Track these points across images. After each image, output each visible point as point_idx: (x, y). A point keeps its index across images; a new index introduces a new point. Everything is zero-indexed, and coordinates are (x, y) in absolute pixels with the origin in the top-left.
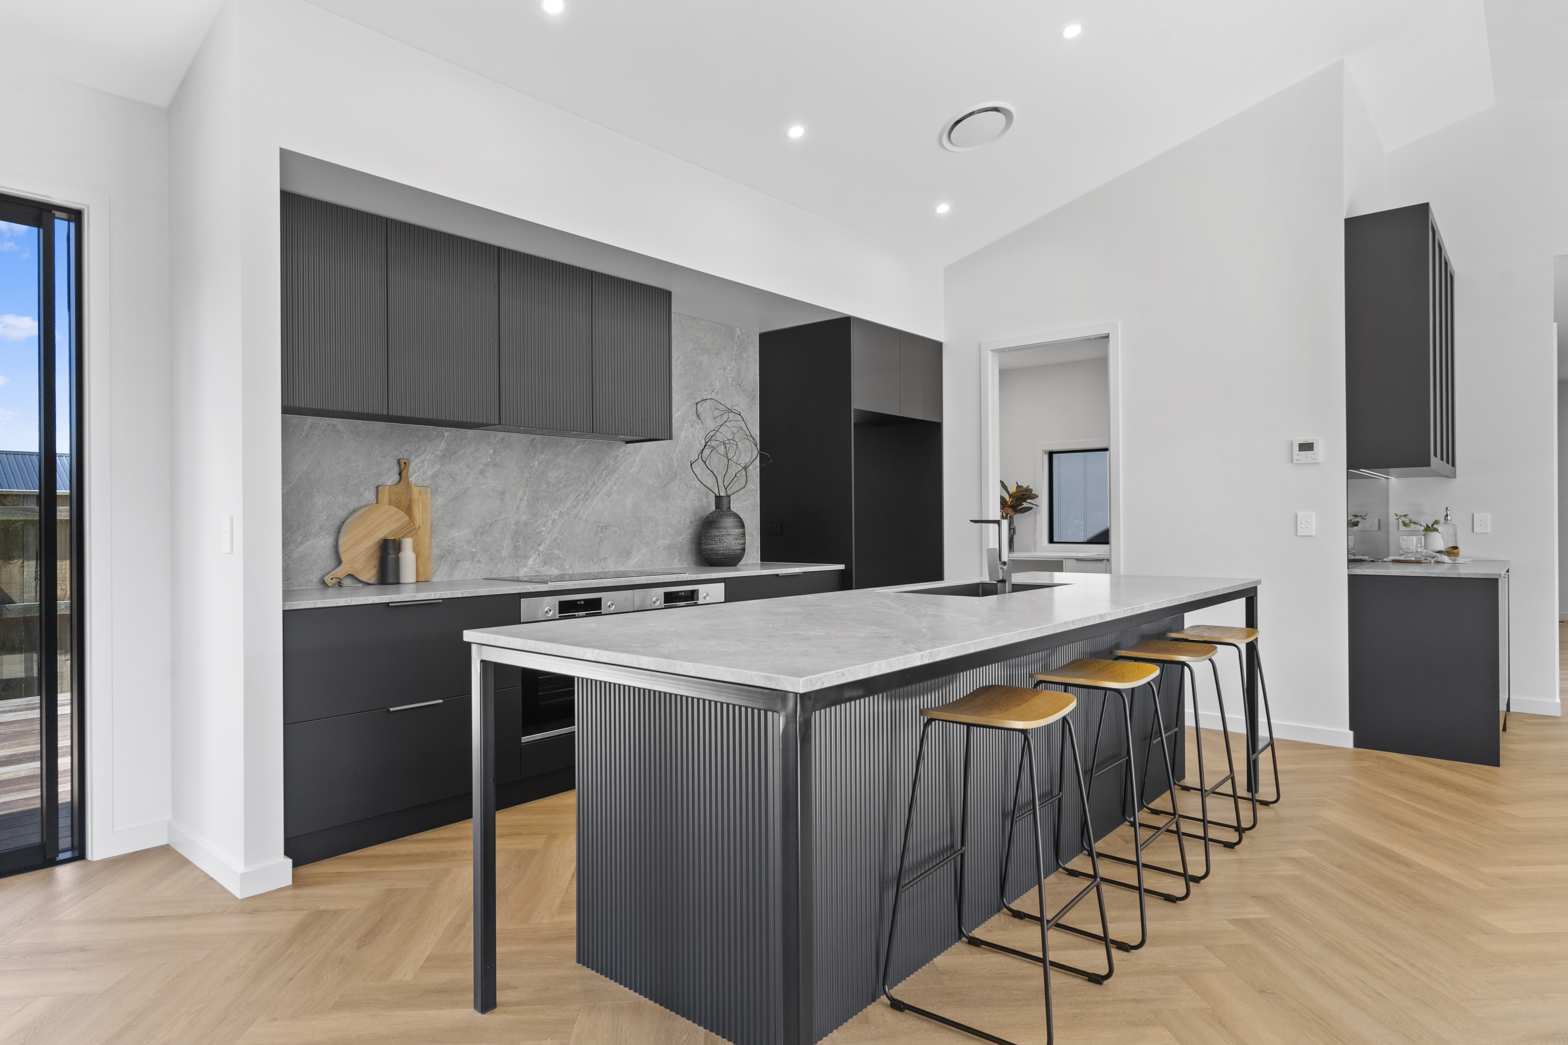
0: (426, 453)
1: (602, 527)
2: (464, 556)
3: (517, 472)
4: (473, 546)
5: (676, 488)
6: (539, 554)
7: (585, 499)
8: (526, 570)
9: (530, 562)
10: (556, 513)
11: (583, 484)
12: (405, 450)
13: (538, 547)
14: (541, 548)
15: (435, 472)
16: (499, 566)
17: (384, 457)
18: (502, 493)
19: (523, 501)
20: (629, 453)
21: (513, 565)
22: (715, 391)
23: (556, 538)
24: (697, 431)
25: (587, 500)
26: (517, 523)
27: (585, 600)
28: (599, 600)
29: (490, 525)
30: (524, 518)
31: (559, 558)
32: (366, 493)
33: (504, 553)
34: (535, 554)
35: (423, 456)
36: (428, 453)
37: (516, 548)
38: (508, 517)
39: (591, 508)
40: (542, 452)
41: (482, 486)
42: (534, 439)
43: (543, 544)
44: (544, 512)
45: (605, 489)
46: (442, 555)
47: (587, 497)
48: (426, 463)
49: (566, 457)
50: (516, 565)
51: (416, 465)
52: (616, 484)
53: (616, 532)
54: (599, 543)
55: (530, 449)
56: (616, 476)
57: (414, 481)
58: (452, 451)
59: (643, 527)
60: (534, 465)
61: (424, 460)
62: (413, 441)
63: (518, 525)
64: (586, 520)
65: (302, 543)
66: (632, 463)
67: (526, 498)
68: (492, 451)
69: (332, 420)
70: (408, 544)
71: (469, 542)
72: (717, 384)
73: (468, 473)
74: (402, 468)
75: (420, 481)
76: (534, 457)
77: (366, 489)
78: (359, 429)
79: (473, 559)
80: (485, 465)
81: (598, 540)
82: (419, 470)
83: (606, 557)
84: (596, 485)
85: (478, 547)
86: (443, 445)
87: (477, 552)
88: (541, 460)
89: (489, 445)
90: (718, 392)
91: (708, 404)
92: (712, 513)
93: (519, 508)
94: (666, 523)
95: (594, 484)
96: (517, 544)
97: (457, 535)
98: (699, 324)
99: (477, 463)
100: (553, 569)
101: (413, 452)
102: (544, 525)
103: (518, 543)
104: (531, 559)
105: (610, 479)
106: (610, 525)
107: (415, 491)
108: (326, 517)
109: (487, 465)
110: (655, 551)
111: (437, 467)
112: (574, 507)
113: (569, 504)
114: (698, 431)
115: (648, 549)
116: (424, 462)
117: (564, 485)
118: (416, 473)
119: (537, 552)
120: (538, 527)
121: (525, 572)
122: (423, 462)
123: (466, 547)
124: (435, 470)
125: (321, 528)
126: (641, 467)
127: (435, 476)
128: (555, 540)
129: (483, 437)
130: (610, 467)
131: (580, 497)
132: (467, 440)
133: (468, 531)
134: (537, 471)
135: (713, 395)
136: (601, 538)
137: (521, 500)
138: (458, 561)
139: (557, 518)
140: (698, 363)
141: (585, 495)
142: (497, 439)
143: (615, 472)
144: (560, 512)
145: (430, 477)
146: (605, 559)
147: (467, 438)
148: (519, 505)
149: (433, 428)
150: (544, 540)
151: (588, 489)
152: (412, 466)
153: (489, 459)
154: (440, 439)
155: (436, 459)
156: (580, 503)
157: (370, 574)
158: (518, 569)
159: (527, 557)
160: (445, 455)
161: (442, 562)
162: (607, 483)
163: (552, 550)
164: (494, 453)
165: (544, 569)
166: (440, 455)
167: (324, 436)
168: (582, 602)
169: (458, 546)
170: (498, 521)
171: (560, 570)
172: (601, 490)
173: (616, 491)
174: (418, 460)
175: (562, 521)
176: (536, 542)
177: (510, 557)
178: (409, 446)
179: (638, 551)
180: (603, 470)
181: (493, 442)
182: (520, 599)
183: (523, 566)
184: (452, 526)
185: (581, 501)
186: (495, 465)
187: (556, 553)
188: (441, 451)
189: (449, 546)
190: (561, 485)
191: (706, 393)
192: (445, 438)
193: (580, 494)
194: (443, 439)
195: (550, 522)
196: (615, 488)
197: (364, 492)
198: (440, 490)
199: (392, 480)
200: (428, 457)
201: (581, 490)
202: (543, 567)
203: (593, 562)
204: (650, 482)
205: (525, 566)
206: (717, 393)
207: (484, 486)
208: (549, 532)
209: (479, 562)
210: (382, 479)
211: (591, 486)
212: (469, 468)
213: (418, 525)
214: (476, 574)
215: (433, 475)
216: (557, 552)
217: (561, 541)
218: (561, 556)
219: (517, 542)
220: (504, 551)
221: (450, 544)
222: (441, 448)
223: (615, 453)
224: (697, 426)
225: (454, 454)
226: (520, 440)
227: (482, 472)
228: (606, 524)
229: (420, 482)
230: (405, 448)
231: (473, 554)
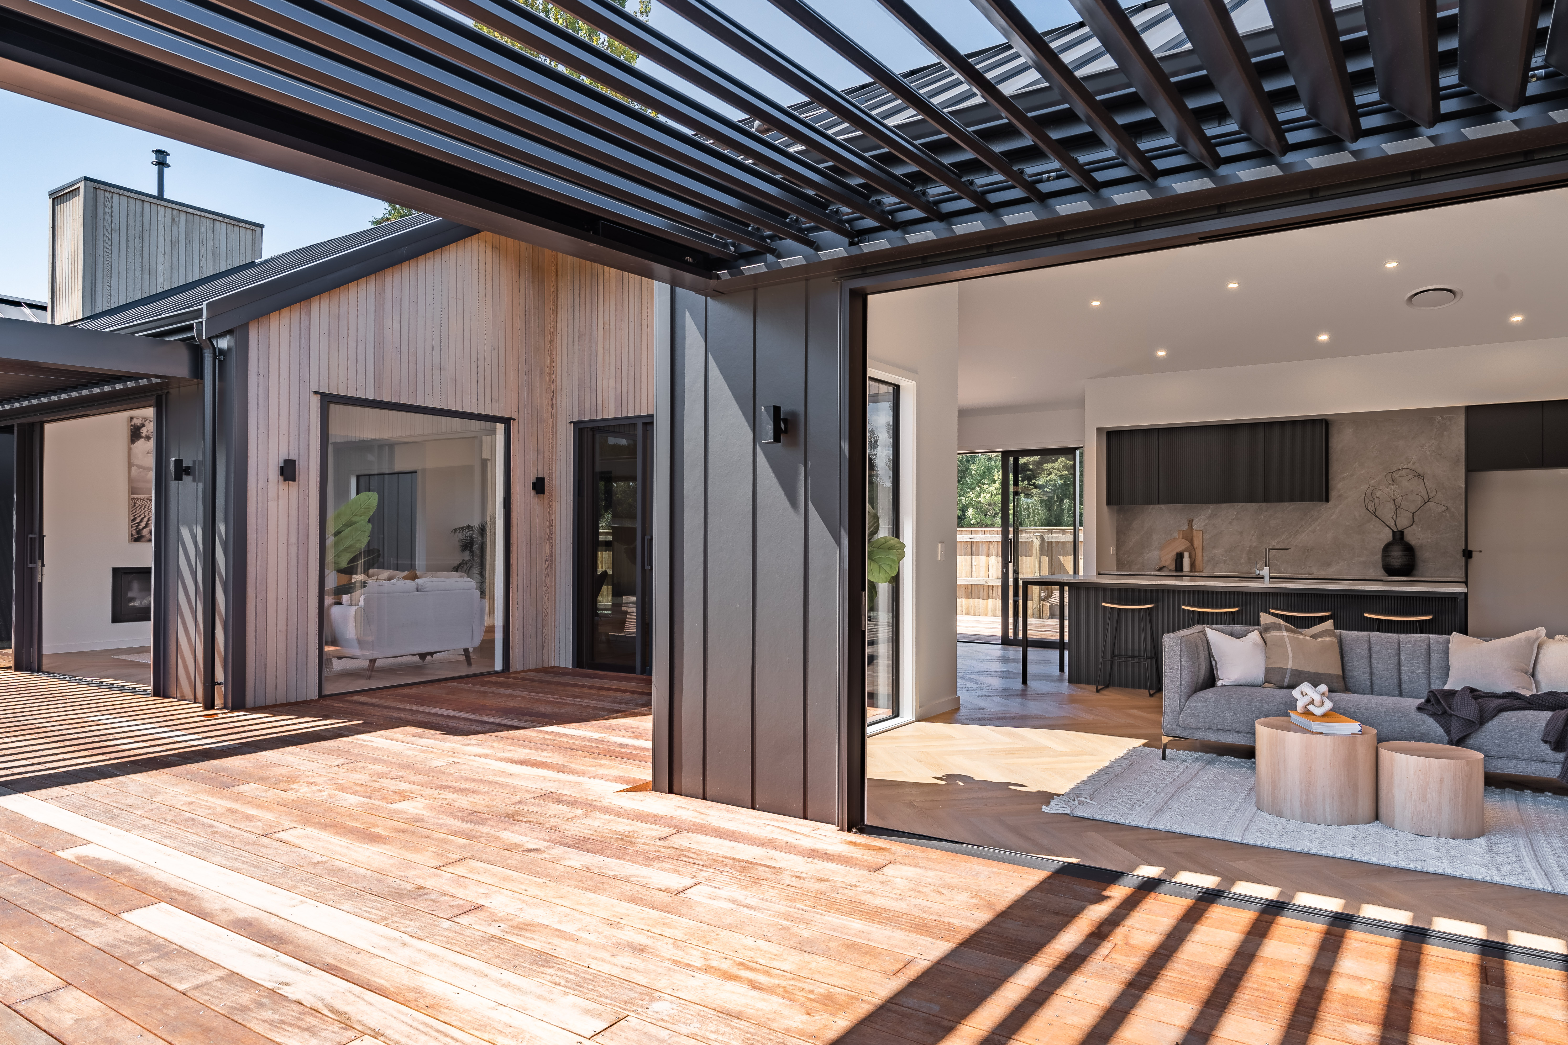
0: (1202, 515)
3: (1251, 522)
5: (1372, 527)
11: (1295, 526)
12: (1192, 515)
17: (1183, 519)
18: (1241, 533)
20: (1330, 508)
22: (1411, 463)
26: (1250, 547)
30: (1255, 544)
32: (1174, 534)
33: (1243, 561)
35: (1200, 517)
40: (1266, 511)
41: (1230, 529)
42: (1262, 505)
45: (1310, 529)
46: (1209, 560)
47: (1297, 533)
49: (1283, 513)
51: (1197, 521)
56: (1319, 521)
58: (1214, 514)
61: (1201, 519)
62: (1195, 511)
64: (1296, 546)
70: (1187, 555)
71: (1223, 555)
72: (1414, 457)
73: (1223, 524)
74: (1190, 522)
76: (1261, 514)
77: (1174, 532)
78: (1173, 508)
80: (1233, 519)
81: (1305, 556)
82: (1198, 523)
83: (1311, 566)
85: (1228, 558)
86: (1210, 512)
88: (1266, 516)
89: (1235, 510)
90: (1415, 462)
91: (1404, 472)
92: (1392, 543)
94: (1361, 548)
95: (1302, 526)
97: (1216, 552)
99: (1228, 519)
101: (1195, 516)
105: (1314, 523)
106: (1314, 549)
107: (1195, 532)
110: (1352, 565)
111: (1207, 521)
112: (1288, 539)
113: (1284, 537)
115: (1345, 563)
117: (1281, 527)
123: (1221, 557)
124: (1206, 523)
127: (1206, 525)
129: (1231, 506)
131: (1292, 534)
132: (1223, 508)
134: (1263, 521)
141: (1295, 532)
142: (1239, 507)
143: (1318, 519)
145: (1203, 525)
149: (1206, 504)
151: (1298, 529)
152: (1194, 522)
153: (1234, 517)
154: (1209, 509)
155: (1207, 518)
156: (1292, 537)
157: (1173, 567)
160: (1211, 516)
161: (1209, 564)
162: (1312, 526)
164: (1237, 514)
166: (1209, 516)
167: (1157, 511)
169: (1217, 557)
170: (1239, 545)
172: (1308, 529)
173: (1319, 530)
174: (1197, 519)
177: (1246, 563)
178: (1194, 513)
179: (1337, 564)
180: (1309, 518)
181: (1237, 508)
184: (1214, 547)
186: (1238, 519)
188: (1209, 514)
189: (1212, 556)
190: (1279, 528)
191: (1402, 465)
192: (1212, 508)
196: (1318, 528)
198: (1207, 532)
199: (1186, 527)
200: (1202, 517)
201: (1293, 530)
203: (1301, 568)
204: (1348, 524)
206: (1414, 464)
207: (1232, 529)
210: (1182, 528)
212: (1224, 521)
213: (1195, 548)
216: (1276, 562)
217: (1278, 556)
218: (1278, 564)
219: (1250, 556)
225: (1216, 515)
226: (1253, 506)
227: (1230, 523)
228: (1311, 548)
229: (1198, 529)
231: (1225, 561)
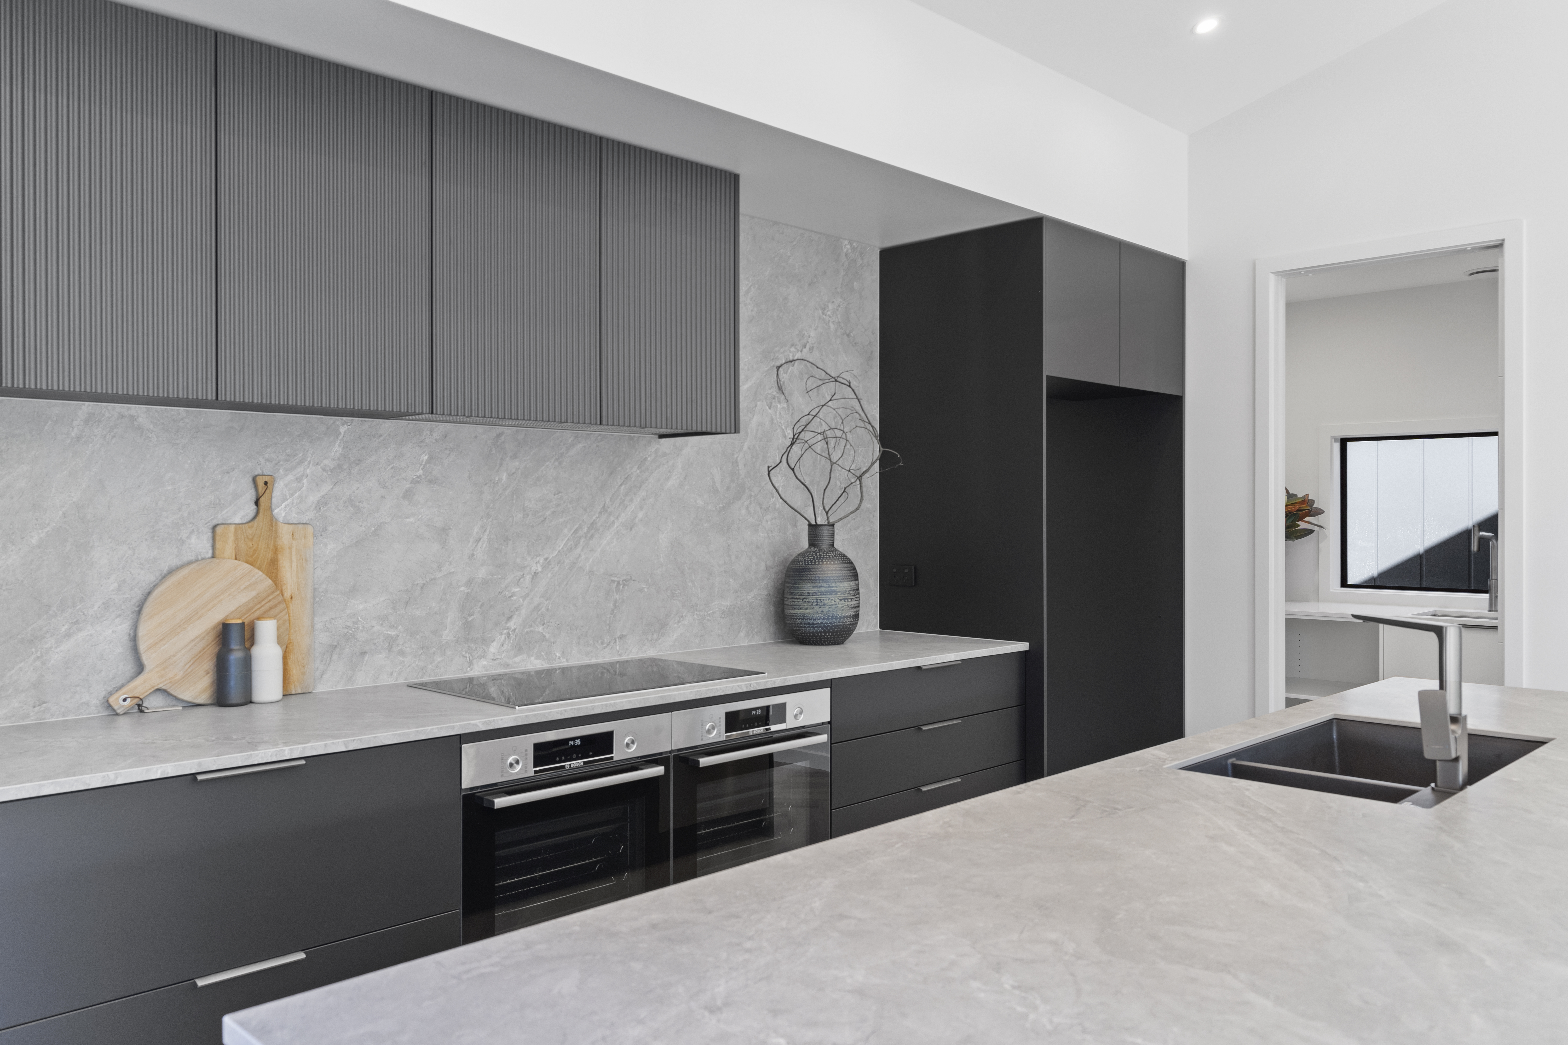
0: (306, 463)
1: (618, 583)
2: (375, 644)
3: (472, 493)
4: (392, 626)
5: (744, 511)
6: (508, 634)
7: (589, 535)
8: (485, 663)
9: (493, 649)
10: (538, 562)
11: (585, 510)
12: (267, 460)
13: (506, 623)
14: (512, 624)
15: (323, 497)
16: (438, 659)
17: (228, 473)
18: (444, 530)
19: (480, 543)
20: (665, 455)
21: (463, 656)
22: (808, 346)
23: (539, 605)
24: (778, 414)
25: (592, 537)
26: (470, 582)
27: (582, 738)
28: (609, 736)
29: (422, 588)
30: (482, 573)
31: (543, 638)
32: (193, 540)
33: (447, 635)
34: (501, 634)
35: (300, 469)
36: (309, 463)
37: (468, 626)
38: (453, 572)
39: (599, 550)
40: (515, 457)
41: (408, 520)
42: (501, 434)
43: (515, 617)
44: (518, 560)
45: (623, 518)
46: (335, 644)
47: (593, 531)
48: (305, 481)
49: (557, 463)
50: (467, 655)
51: (286, 485)
52: (641, 509)
53: (641, 590)
54: (613, 610)
55: (494, 452)
57: (283, 515)
58: (352, 459)
59: (688, 580)
60: (500, 480)
61: (302, 475)
62: (282, 442)
63: (472, 585)
64: (591, 572)
65: (68, 635)
66: (669, 472)
67: (485, 537)
68: (426, 457)
69: (129, 409)
70: (267, 630)
71: (383, 619)
72: (812, 334)
73: (383, 497)
74: (261, 491)
75: (294, 515)
76: (501, 465)
77: (192, 532)
78: (181, 424)
79: (390, 649)
80: (413, 482)
81: (611, 605)
82: (292, 495)
83: (624, 633)
84: (609, 510)
85: (400, 627)
86: (337, 449)
87: (398, 636)
88: (513, 471)
89: (421, 447)
90: (813, 347)
91: (796, 368)
92: (802, 554)
93: (473, 555)
94: (725, 572)
95: (605, 508)
96: (470, 619)
97: (361, 607)
98: (783, 233)
99: (398, 480)
100: (532, 658)
101: (281, 463)
102: (518, 584)
103: (472, 617)
104: (494, 644)
105: (631, 500)
106: (631, 579)
107: (285, 532)
108: (116, 585)
109: (416, 481)
110: (708, 620)
111: (326, 488)
112: (570, 550)
113: (561, 544)
114: (780, 414)
115: (695, 616)
116: (301, 480)
117: (554, 512)
118: (287, 499)
119: (505, 631)
120: (506, 587)
121: (484, 667)
122: (299, 480)
123: (377, 628)
124: (323, 494)
125: (106, 606)
126: (685, 478)
127: (321, 504)
128: (537, 608)
129: (410, 433)
130: (633, 479)
131: (580, 533)
132: (382, 438)
133: (382, 599)
134: (505, 489)
135: (805, 354)
136: (616, 601)
137: (478, 540)
138: (365, 653)
139: (540, 569)
140: (781, 300)
141: (589, 529)
142: (436, 435)
143: (640, 487)
144: (546, 559)
145: (314, 506)
146: (622, 637)
147: (380, 436)
148: (473, 550)
149: (318, 419)
150: (517, 609)
151: (594, 518)
152: (279, 489)
153: (421, 472)
154: (332, 438)
155: (325, 474)
156: (581, 543)
157: (198, 686)
158: (471, 663)
159: (486, 641)
160: (340, 467)
161: (335, 657)
162: (626, 507)
163: (531, 626)
164: (429, 461)
165: (517, 659)
166: (332, 467)
167: (113, 437)
168: (578, 742)
169: (363, 627)
170: (435, 579)
171: (544, 660)
172: (617, 518)
173: (641, 520)
174: (290, 477)
175: (550, 575)
176: (503, 614)
177: (457, 642)
178: (275, 452)
179: (679, 622)
180: (621, 485)
181: (427, 441)
182: (461, 744)
183: (480, 657)
184: (353, 591)
185: (583, 540)
186: (430, 482)
187: (538, 632)
188: (333, 460)
189: (347, 627)
190: (548, 513)
191: (793, 349)
192: (341, 437)
193: (580, 527)
194: (337, 438)
195: (528, 578)
196: (641, 515)
197: (188, 537)
198: (330, 528)
199: (242, 513)
200: (308, 471)
201: (583, 521)
202: (515, 656)
203: (602, 643)
204: (700, 502)
205: (484, 657)
206: (811, 349)
207: (412, 520)
208: (527, 595)
209: (402, 653)
210: (223, 513)
211: (600, 513)
212: (384, 487)
213: (289, 594)
214: (395, 675)
215: (318, 502)
216: (540, 629)
217: (548, 610)
218: (547, 636)
219: (470, 615)
220: (446, 632)
221: (348, 624)
222: (333, 454)
223: (641, 455)
224: (779, 406)
225: (358, 464)
226: (476, 437)
227: (408, 495)
228: (624, 578)
229: (294, 517)
230: (267, 456)
231: (391, 641)
